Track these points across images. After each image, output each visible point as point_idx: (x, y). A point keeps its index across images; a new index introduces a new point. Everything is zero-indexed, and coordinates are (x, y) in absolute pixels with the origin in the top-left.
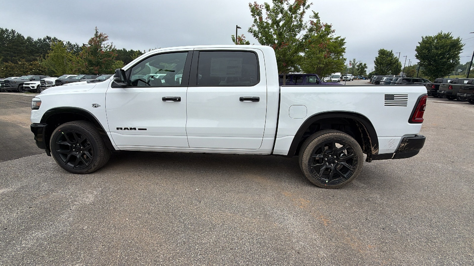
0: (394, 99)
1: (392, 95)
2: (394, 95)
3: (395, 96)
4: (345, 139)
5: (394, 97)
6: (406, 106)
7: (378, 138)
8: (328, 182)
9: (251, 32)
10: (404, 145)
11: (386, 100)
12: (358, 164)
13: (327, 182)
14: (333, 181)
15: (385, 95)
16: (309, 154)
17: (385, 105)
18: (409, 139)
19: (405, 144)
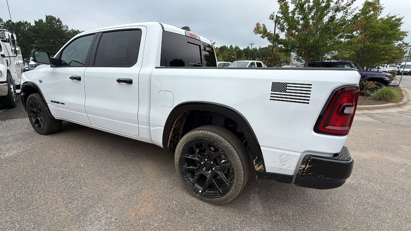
0: (287, 91)
1: (285, 83)
2: (286, 85)
3: (288, 85)
4: (217, 141)
5: (287, 88)
6: (308, 103)
7: (262, 148)
8: (201, 193)
9: (273, 19)
10: (305, 167)
11: (273, 91)
12: (235, 179)
13: (200, 191)
14: (207, 193)
15: (272, 84)
16: (179, 153)
17: (271, 99)
18: (313, 159)
19: (306, 165)
